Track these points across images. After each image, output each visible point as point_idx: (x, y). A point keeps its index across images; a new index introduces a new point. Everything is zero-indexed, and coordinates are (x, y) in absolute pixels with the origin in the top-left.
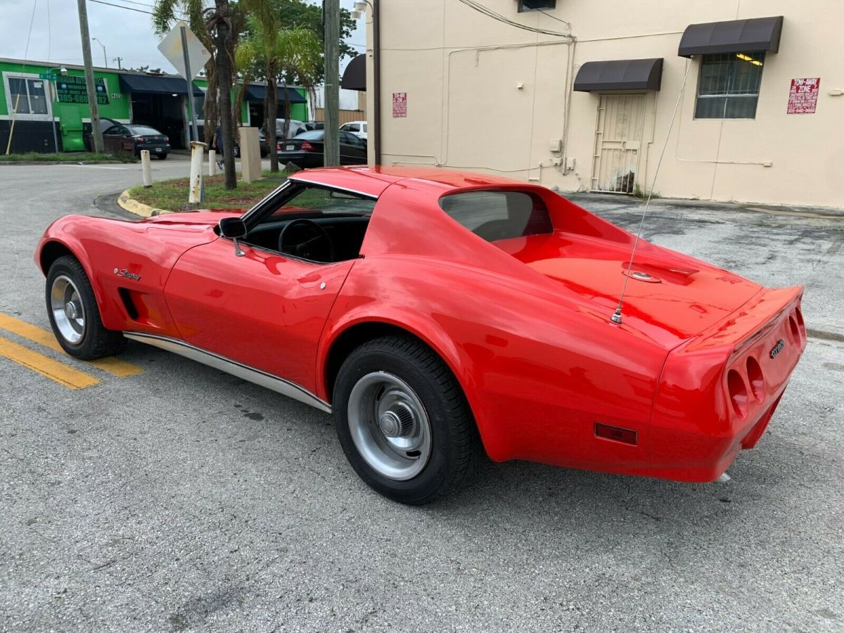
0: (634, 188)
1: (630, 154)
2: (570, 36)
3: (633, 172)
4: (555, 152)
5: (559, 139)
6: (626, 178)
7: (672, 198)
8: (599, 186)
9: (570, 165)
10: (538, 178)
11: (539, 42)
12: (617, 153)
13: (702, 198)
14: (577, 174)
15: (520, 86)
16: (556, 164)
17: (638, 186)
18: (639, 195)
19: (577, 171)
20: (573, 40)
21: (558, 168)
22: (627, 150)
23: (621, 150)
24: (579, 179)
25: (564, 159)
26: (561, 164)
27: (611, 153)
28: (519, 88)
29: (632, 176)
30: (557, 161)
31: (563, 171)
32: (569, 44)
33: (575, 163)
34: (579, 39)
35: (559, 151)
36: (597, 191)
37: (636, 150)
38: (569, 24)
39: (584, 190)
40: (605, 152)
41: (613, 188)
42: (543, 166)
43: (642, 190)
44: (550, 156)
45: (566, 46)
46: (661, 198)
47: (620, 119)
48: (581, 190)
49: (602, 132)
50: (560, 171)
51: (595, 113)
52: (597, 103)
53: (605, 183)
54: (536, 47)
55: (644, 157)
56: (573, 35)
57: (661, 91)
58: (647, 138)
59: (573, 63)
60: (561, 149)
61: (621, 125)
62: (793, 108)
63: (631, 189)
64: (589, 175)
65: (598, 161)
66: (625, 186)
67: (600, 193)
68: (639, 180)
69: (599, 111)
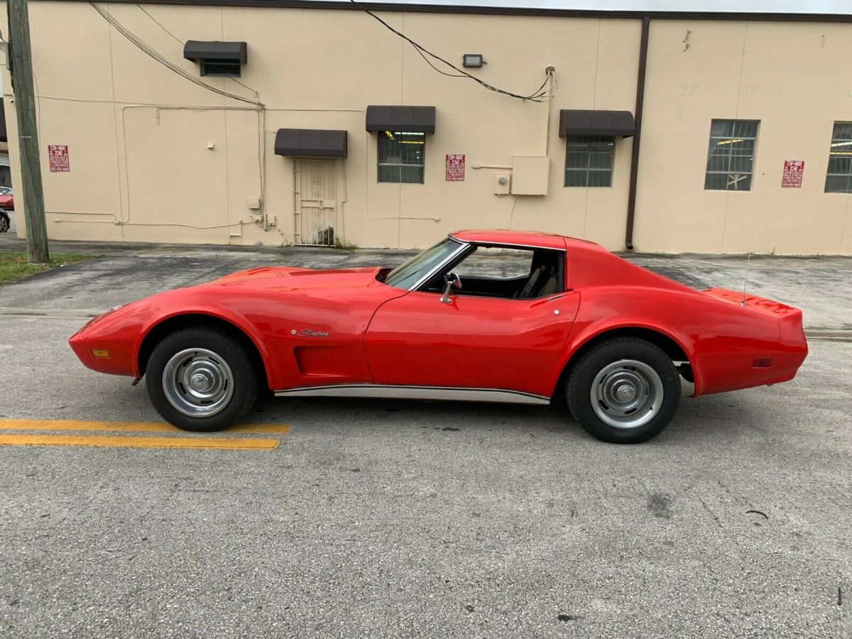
0: (335, 241)
1: (327, 211)
2: (260, 104)
3: (331, 227)
4: (254, 210)
5: (258, 198)
6: (326, 232)
7: (367, 249)
8: (302, 240)
9: (271, 221)
10: (239, 234)
11: (227, 106)
12: (316, 210)
13: (391, 247)
14: (279, 230)
15: (211, 147)
16: (258, 221)
17: (337, 239)
18: (339, 247)
19: (279, 227)
20: (262, 108)
21: (260, 225)
22: (324, 208)
23: (319, 208)
24: (282, 234)
25: (265, 216)
26: (263, 220)
27: (310, 210)
28: (210, 148)
29: (331, 231)
30: (259, 217)
31: (265, 228)
32: (258, 111)
33: (276, 220)
34: (267, 107)
35: (259, 209)
36: (300, 244)
37: (332, 208)
38: (256, 92)
39: (289, 244)
40: (304, 210)
41: (315, 242)
42: (243, 222)
43: (342, 242)
44: (251, 213)
45: (255, 112)
46: (360, 249)
47: (315, 181)
48: (285, 244)
49: (299, 192)
50: (262, 227)
51: (291, 176)
52: (292, 166)
53: (307, 237)
54: (224, 111)
55: (340, 214)
56: (262, 103)
57: (348, 159)
58: (341, 198)
59: (264, 128)
60: (261, 205)
61: (316, 186)
62: (449, 177)
63: (332, 243)
64: (291, 231)
65: (299, 218)
66: (326, 239)
67: (303, 246)
68: (338, 234)
69: (295, 173)
